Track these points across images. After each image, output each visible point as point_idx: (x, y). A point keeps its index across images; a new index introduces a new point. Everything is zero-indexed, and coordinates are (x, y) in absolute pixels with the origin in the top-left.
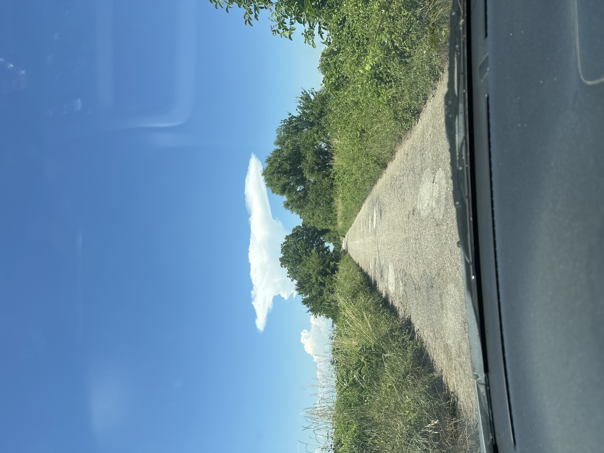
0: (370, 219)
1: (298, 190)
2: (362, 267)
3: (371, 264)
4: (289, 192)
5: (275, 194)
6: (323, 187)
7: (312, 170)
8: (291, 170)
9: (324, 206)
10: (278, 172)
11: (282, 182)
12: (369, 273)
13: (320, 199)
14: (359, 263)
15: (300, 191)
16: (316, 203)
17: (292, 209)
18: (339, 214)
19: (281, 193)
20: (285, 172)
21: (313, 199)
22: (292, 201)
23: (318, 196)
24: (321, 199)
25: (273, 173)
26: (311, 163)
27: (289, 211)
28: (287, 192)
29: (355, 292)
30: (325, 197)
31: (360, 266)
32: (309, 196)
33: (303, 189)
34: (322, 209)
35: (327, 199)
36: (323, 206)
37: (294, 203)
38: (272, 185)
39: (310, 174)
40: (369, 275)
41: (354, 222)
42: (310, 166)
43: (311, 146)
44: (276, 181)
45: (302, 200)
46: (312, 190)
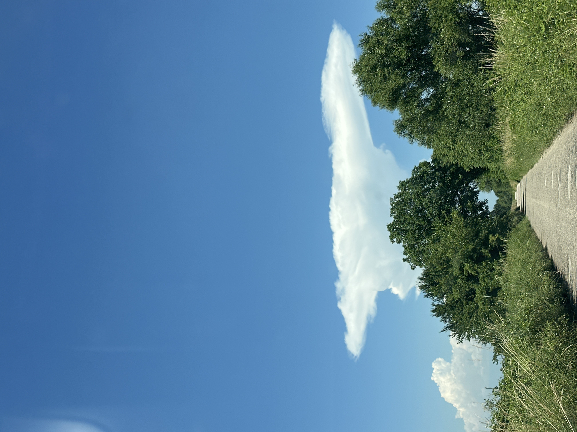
0: (569, 172)
1: (423, 97)
2: (553, 258)
3: (570, 262)
4: (406, 102)
5: (378, 108)
6: (475, 90)
7: (451, 60)
8: (408, 60)
9: (476, 127)
10: (384, 65)
11: (391, 85)
12: (566, 277)
13: (467, 115)
14: (549, 248)
15: (427, 100)
16: (460, 122)
17: (410, 136)
18: (507, 146)
19: (389, 105)
20: (399, 65)
21: (454, 115)
22: (410, 121)
23: (463, 109)
24: (469, 114)
25: (374, 68)
26: (450, 44)
27: (406, 139)
28: (400, 102)
29: (539, 319)
30: (478, 109)
31: (550, 255)
32: (446, 110)
33: (434, 96)
34: (472, 134)
35: (481, 113)
36: (474, 129)
37: (416, 124)
38: (372, 90)
39: (446, 65)
40: (567, 282)
41: (537, 162)
42: (447, 51)
43: (450, 12)
44: (381, 83)
45: (431, 117)
46: (452, 98)
